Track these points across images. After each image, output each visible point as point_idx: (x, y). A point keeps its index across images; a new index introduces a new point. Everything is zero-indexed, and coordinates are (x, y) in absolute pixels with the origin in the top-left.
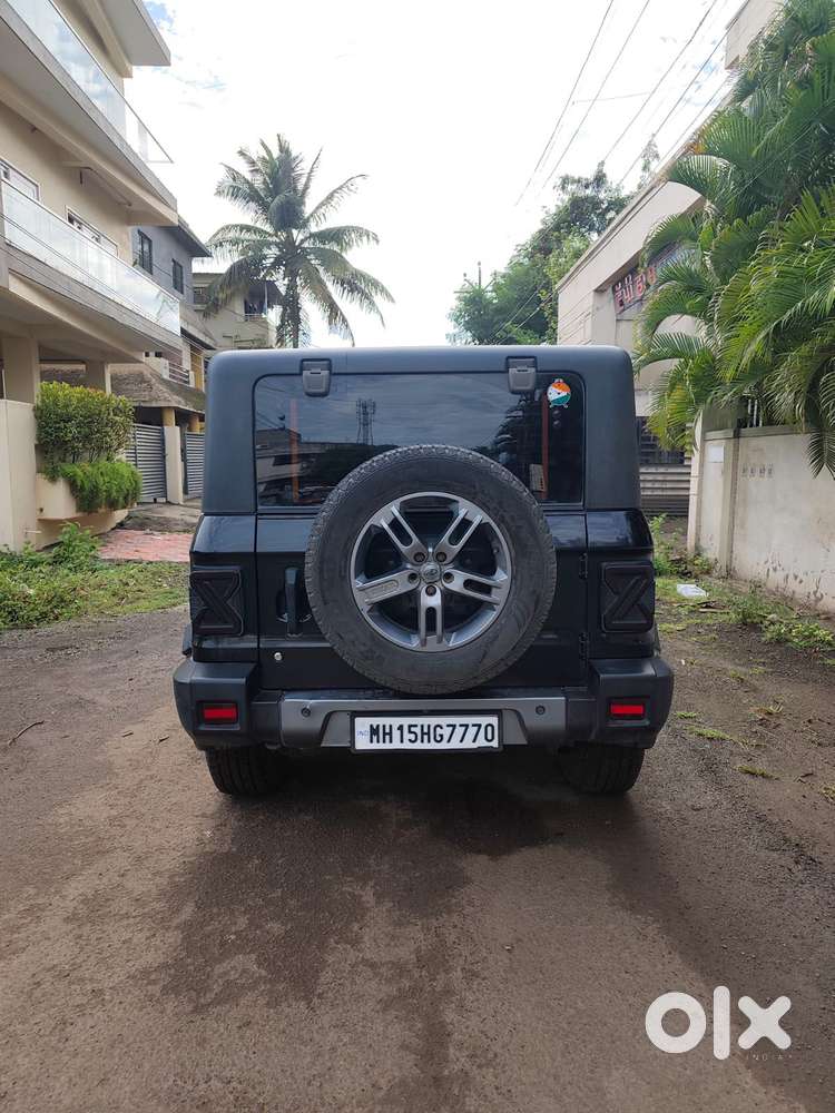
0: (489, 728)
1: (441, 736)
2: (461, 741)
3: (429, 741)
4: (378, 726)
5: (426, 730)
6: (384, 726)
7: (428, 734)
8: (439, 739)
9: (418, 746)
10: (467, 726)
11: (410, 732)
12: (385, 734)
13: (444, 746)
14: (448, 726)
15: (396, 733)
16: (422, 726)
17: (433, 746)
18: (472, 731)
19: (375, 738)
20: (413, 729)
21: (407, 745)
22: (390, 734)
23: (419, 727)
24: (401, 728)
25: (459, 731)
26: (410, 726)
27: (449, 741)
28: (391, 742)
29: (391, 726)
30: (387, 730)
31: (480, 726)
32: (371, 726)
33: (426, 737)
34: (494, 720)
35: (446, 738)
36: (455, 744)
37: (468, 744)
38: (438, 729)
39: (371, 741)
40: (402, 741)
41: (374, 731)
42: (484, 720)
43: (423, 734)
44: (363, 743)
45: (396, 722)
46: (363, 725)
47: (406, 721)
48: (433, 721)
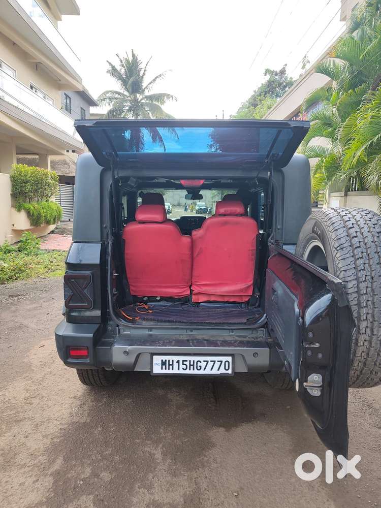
0: (227, 363)
1: (200, 367)
2: (211, 370)
3: (194, 370)
4: (166, 361)
5: (192, 363)
6: (169, 361)
7: (193, 365)
8: (199, 368)
9: (188, 372)
10: (214, 362)
11: (183, 364)
12: (169, 365)
13: (202, 372)
14: (204, 361)
15: (176, 365)
16: (190, 361)
17: (196, 372)
18: (217, 364)
19: (164, 367)
20: (185, 363)
21: (181, 371)
22: (172, 365)
23: (188, 362)
24: (178, 362)
25: (210, 364)
26: (183, 361)
27: (204, 369)
28: (173, 369)
29: (173, 361)
30: (171, 363)
31: (221, 362)
32: (162, 360)
33: (192, 367)
34: (229, 359)
35: (203, 368)
36: (208, 371)
37: (215, 372)
38: (199, 363)
39: (162, 369)
40: (179, 369)
41: (164, 363)
42: (224, 359)
43: (190, 365)
44: (157, 370)
45: (176, 358)
46: (157, 359)
47: (181, 358)
48: (196, 358)
